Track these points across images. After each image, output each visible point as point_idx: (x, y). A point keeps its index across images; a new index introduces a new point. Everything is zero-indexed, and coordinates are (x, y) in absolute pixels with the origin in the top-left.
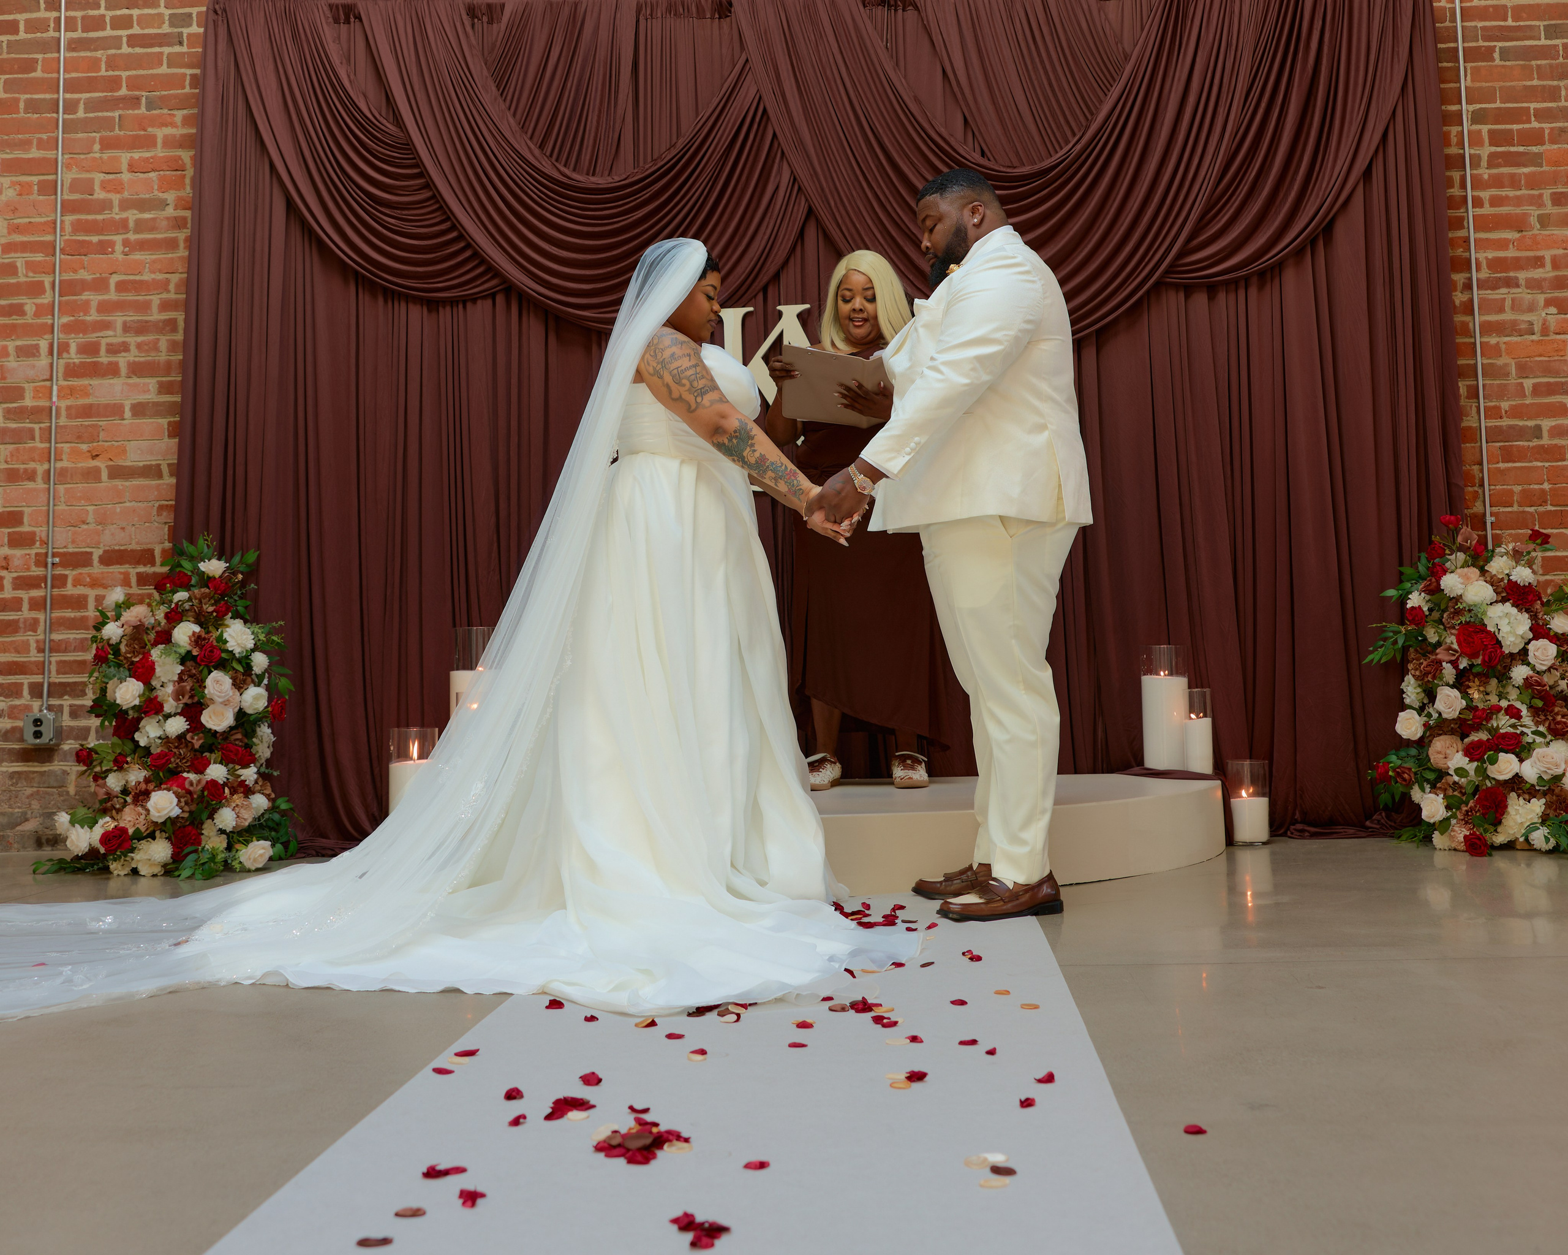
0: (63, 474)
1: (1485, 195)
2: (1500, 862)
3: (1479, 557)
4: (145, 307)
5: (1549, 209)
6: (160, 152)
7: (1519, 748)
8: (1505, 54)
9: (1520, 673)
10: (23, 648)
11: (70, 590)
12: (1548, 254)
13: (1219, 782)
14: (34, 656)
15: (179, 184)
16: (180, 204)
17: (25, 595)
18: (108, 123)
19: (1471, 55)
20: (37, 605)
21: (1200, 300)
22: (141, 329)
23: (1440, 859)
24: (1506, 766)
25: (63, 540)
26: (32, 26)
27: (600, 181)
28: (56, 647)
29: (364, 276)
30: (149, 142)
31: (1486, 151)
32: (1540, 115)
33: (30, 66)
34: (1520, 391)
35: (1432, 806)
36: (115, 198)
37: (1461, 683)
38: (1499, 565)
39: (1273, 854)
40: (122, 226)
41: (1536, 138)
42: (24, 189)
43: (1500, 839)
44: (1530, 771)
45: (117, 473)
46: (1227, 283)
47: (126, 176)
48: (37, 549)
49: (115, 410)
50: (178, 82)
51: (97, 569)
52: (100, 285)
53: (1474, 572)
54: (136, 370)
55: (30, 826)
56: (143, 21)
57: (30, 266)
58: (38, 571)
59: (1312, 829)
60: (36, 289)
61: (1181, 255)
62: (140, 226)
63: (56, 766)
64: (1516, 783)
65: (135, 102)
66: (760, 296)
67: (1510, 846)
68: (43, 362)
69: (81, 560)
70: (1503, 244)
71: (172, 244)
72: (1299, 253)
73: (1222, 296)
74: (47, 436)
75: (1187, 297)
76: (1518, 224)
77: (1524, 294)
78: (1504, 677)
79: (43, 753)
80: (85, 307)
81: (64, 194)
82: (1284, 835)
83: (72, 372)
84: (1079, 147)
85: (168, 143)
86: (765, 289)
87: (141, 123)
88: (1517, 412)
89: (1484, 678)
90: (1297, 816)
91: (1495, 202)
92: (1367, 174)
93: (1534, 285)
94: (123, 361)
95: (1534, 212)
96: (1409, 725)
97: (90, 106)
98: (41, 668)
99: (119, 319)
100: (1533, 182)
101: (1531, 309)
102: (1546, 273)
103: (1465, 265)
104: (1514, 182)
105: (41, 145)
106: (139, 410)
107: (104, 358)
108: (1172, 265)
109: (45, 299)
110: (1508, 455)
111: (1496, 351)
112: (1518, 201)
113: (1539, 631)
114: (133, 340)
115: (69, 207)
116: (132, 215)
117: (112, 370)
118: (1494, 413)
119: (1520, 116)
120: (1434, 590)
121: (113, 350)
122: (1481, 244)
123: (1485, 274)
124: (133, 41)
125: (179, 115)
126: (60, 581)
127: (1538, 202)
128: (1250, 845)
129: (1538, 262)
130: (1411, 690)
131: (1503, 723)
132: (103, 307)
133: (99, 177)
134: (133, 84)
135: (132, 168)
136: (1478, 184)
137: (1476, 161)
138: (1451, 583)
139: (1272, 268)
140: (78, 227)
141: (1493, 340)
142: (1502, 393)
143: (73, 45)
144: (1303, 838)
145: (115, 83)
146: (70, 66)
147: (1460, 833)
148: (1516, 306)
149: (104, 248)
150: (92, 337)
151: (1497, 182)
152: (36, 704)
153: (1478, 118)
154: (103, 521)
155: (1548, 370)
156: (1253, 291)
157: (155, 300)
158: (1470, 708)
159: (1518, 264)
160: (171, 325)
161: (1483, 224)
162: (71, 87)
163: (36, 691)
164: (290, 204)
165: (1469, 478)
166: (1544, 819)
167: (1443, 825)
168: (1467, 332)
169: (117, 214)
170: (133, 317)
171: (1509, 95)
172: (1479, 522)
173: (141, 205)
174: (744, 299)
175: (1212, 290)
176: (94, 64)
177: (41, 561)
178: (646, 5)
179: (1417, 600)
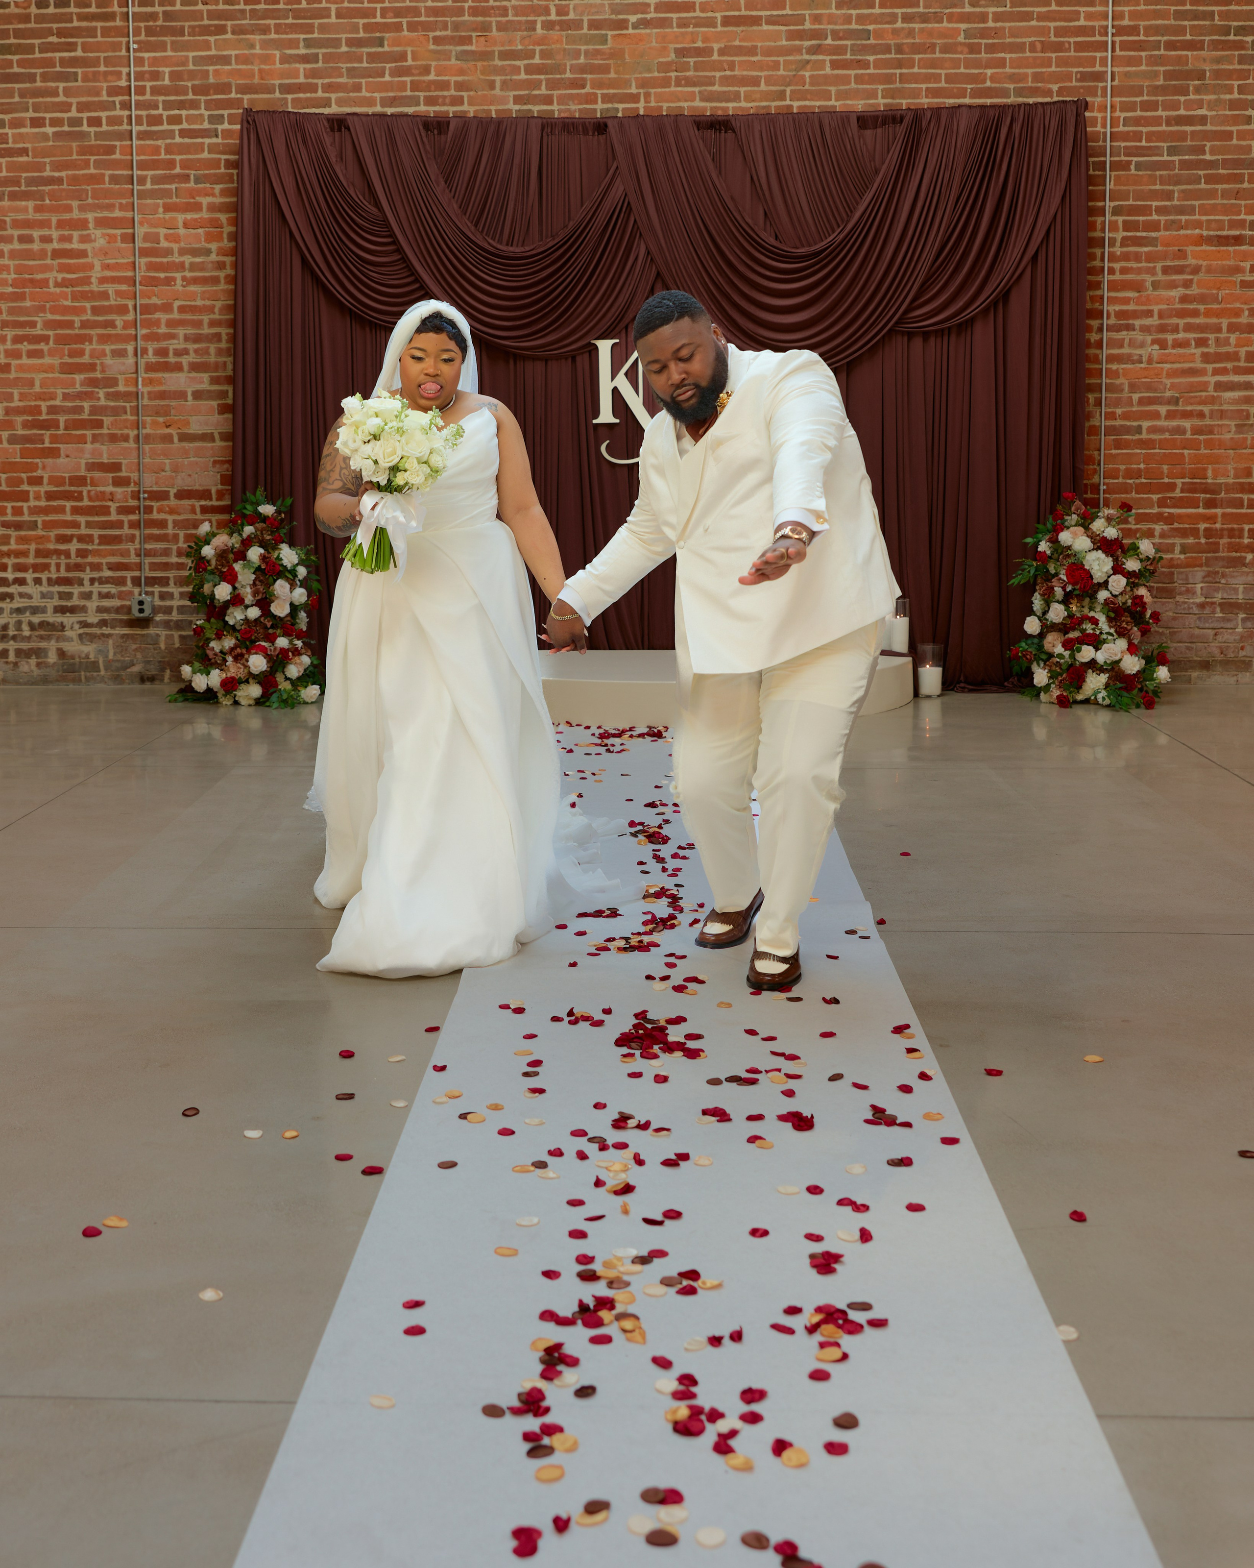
0: (147, 437)
1: (1117, 266)
2: (1079, 710)
3: (1085, 522)
4: (198, 324)
5: (1160, 277)
6: (205, 214)
7: (1096, 642)
8: (1139, 166)
9: (1103, 595)
10: (125, 553)
11: (155, 515)
12: (1156, 308)
13: (910, 659)
14: (134, 559)
15: (219, 238)
16: (221, 252)
17: (125, 518)
18: (167, 193)
19: (1115, 166)
20: (134, 525)
21: (918, 342)
22: (197, 339)
23: (1044, 709)
24: (1087, 653)
25: (150, 482)
26: (112, 121)
27: (516, 250)
28: (148, 553)
29: (355, 312)
30: (197, 207)
31: (1120, 235)
32: (1160, 211)
33: (111, 150)
34: (1130, 402)
35: (1041, 676)
36: (175, 247)
37: (1066, 601)
38: (1098, 525)
39: (943, 703)
40: (181, 267)
41: (1154, 226)
42: (111, 239)
43: (1080, 697)
44: (1101, 657)
45: (184, 438)
46: (936, 331)
47: (182, 231)
48: (132, 488)
49: (182, 395)
50: (216, 164)
51: (173, 502)
52: (167, 308)
53: (1081, 530)
54: (195, 367)
55: (136, 669)
56: (189, 119)
57: (118, 293)
58: (133, 503)
59: (971, 687)
60: (122, 310)
61: (906, 312)
62: (193, 267)
63: (152, 631)
64: (1092, 664)
65: (186, 178)
66: (624, 331)
67: (1087, 701)
68: (131, 360)
69: (162, 496)
70: (1126, 301)
71: (215, 280)
72: (986, 311)
73: (932, 340)
74: (136, 411)
75: (909, 340)
76: (1138, 287)
77: (1138, 336)
78: (1093, 597)
79: (144, 622)
80: (157, 323)
81: (139, 243)
82: (952, 690)
83: (150, 368)
84: (841, 236)
85: (212, 208)
86: (626, 327)
87: (192, 193)
88: (1126, 416)
89: (1080, 598)
90: (962, 678)
91: (1123, 271)
92: (1035, 258)
93: (1145, 329)
94: (185, 361)
95: (1149, 279)
96: (1032, 625)
97: (156, 180)
98: (139, 567)
99: (181, 332)
100: (1150, 258)
101: (1142, 345)
102: (1154, 321)
103: (1099, 314)
104: (1137, 257)
105: (122, 208)
106: (198, 395)
107: (172, 359)
108: (900, 319)
109: (130, 317)
110: (1118, 445)
111: (1115, 374)
112: (1139, 271)
113: (1118, 569)
114: (192, 347)
115: (144, 253)
116: (188, 259)
117: (178, 368)
118: (1111, 416)
119: (1145, 211)
120: (1054, 541)
121: (178, 353)
122: (1112, 300)
123: (1113, 321)
124: (183, 133)
125: (218, 188)
126: (149, 510)
127: (1152, 271)
128: (929, 697)
129: (1149, 314)
130: (1037, 603)
131: (1088, 627)
132: (171, 324)
133: (163, 231)
134: (185, 165)
135: (186, 225)
136: (1113, 258)
137: (1112, 242)
138: (1065, 537)
139: (967, 321)
140: (151, 267)
141: (1114, 367)
142: (1118, 403)
143: (142, 136)
144: (963, 692)
145: (171, 164)
146: (141, 150)
147: (1056, 692)
148: (1132, 343)
149: (169, 281)
150: (163, 344)
151: (1126, 257)
152: (136, 590)
153: (1116, 211)
154: (176, 469)
155: (1149, 388)
156: (953, 338)
157: (206, 319)
158: (1070, 616)
159: (1135, 315)
160: (217, 337)
161: (1113, 286)
162: (142, 166)
163: (136, 582)
164: (304, 261)
165: (1090, 460)
166: (1107, 686)
167: (1047, 688)
168: (1097, 360)
169: (176, 258)
170: (191, 331)
171: (1138, 196)
172: (1096, 488)
173: (195, 252)
174: (613, 334)
175: (926, 336)
176: (156, 150)
177: (136, 496)
178: (548, 125)
179: (1044, 546)
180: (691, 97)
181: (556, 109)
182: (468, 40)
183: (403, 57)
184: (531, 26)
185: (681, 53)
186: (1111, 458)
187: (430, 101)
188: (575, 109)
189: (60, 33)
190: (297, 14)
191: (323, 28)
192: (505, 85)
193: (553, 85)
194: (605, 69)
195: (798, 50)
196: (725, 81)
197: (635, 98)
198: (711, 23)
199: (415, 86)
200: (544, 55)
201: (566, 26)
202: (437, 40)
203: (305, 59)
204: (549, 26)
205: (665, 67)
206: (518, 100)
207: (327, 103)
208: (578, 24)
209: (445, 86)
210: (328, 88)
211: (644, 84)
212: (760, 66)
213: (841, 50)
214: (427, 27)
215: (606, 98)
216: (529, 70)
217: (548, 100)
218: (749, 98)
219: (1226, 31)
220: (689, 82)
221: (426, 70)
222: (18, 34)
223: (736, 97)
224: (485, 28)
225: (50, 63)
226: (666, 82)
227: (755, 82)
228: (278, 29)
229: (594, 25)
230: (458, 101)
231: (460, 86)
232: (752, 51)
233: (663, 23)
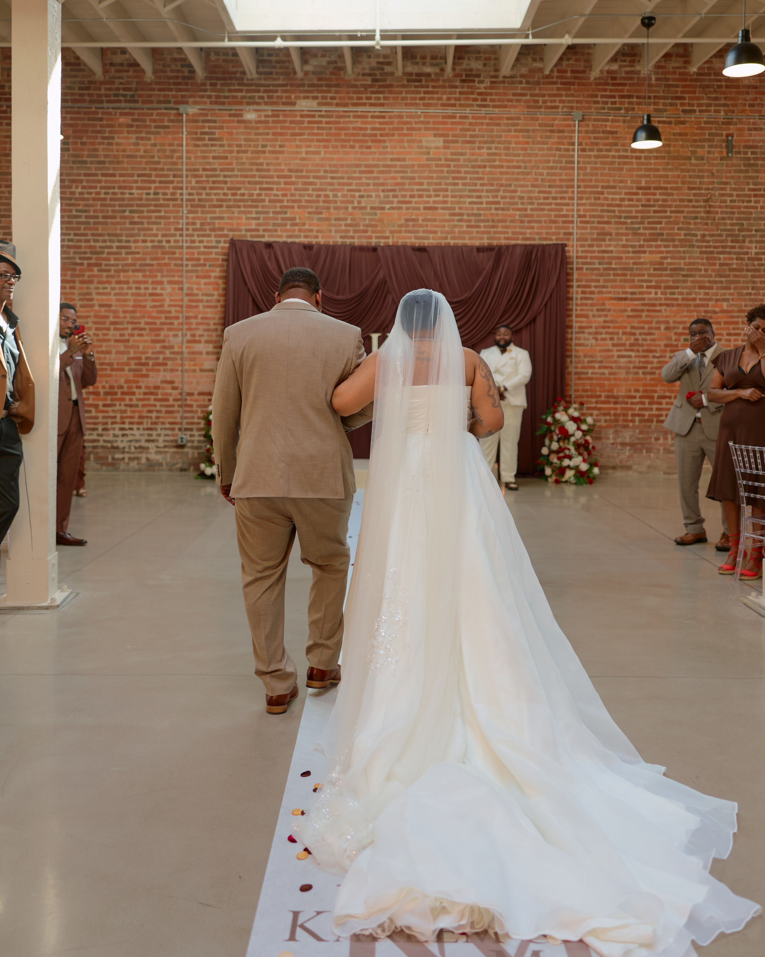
0: (187, 371)
1: (579, 308)
2: (563, 486)
3: (566, 409)
4: (208, 324)
5: (595, 313)
6: (212, 280)
7: (570, 457)
8: (587, 269)
9: (572, 439)
10: (175, 418)
11: (189, 402)
12: (594, 325)
14: (179, 420)
15: (218, 289)
16: (219, 295)
17: (176, 403)
18: (197, 271)
19: (578, 269)
20: (180, 406)
22: (208, 330)
23: (550, 484)
24: (566, 462)
25: (187, 389)
26: (175, 241)
27: (340, 297)
28: (186, 418)
30: (209, 277)
31: (580, 296)
32: (595, 287)
33: (174, 253)
34: (583, 362)
35: (548, 471)
36: (200, 293)
37: (558, 441)
38: (571, 411)
40: (202, 301)
41: (592, 293)
42: (174, 289)
43: (564, 479)
44: (572, 463)
45: (202, 370)
47: (203, 286)
48: (179, 391)
49: (201, 353)
50: (218, 260)
51: (196, 397)
52: (196, 317)
53: (564, 413)
54: (207, 342)
55: (179, 466)
56: (208, 242)
57: (176, 311)
58: (179, 397)
60: (177, 318)
62: (207, 301)
63: (185, 450)
64: (569, 467)
65: (205, 265)
66: (382, 330)
67: (566, 482)
68: (180, 338)
69: (191, 394)
70: (582, 322)
71: (216, 307)
72: (527, 326)
74: (182, 359)
76: (587, 316)
77: (586, 336)
78: (569, 440)
79: (182, 447)
80: (191, 323)
81: (185, 291)
83: (188, 342)
85: (215, 277)
87: (207, 271)
88: (583, 368)
89: (564, 440)
91: (581, 310)
92: (546, 305)
93: (590, 333)
94: (203, 339)
95: (591, 314)
96: (545, 451)
97: (193, 266)
98: (181, 423)
99: (202, 327)
100: (592, 305)
101: (588, 339)
102: (593, 330)
103: (571, 327)
104: (586, 305)
105: (179, 276)
106: (208, 353)
107: (197, 338)
109: (180, 321)
110: (579, 379)
111: (576, 351)
112: (587, 310)
113: (579, 429)
114: (206, 333)
115: (187, 295)
116: (205, 298)
117: (200, 342)
118: (576, 367)
119: (589, 286)
120: (553, 417)
121: (200, 336)
122: (576, 322)
123: (577, 330)
124: (205, 247)
125: (218, 269)
126: (186, 400)
127: (592, 310)
129: (591, 327)
130: (547, 441)
131: (567, 452)
132: (198, 324)
133: (195, 286)
134: (205, 260)
135: (205, 284)
136: (577, 305)
137: (576, 299)
138: (558, 416)
140: (190, 301)
141: (578, 348)
142: (579, 362)
143: (188, 248)
145: (199, 259)
146: (187, 253)
147: (554, 478)
148: (585, 339)
149: (197, 307)
150: (194, 332)
151: (582, 305)
152: (180, 433)
153: (578, 287)
154: (198, 383)
155: (591, 356)
157: (212, 322)
158: (560, 447)
159: (586, 327)
160: (216, 330)
161: (577, 316)
162: (187, 260)
163: (180, 429)
164: (254, 301)
165: (568, 385)
166: (575, 475)
167: (551, 476)
168: (571, 345)
169: (200, 297)
170: (205, 327)
171: (587, 281)
172: (570, 396)
173: (208, 295)
174: (378, 331)
176: (193, 254)
177: (181, 394)
178: (353, 248)
179: (549, 419)
180: (410, 238)
181: (357, 242)
182: (321, 213)
183: (295, 219)
184: (347, 208)
185: (407, 220)
186: (576, 384)
187: (306, 237)
188: (364, 242)
189: (155, 206)
190: (253, 201)
191: (263, 207)
192: (336, 231)
193: (355, 231)
194: (376, 226)
195: (453, 220)
196: (424, 232)
197: (388, 238)
198: (418, 209)
199: (300, 231)
200: (352, 219)
201: (361, 208)
202: (309, 213)
203: (255, 219)
204: (354, 208)
205: (400, 226)
206: (341, 237)
207: (263, 236)
208: (365, 208)
209: (311, 231)
210: (264, 230)
211: (392, 232)
212: (438, 226)
213: (470, 221)
214: (305, 207)
215: (377, 237)
216: (346, 225)
217: (353, 237)
218: (433, 238)
219: (620, 217)
220: (410, 232)
221: (304, 224)
222: (138, 205)
223: (428, 238)
224: (328, 208)
225: (150, 217)
226: (400, 232)
227: (436, 232)
228: (245, 206)
229: (372, 208)
230: (317, 237)
231: (318, 231)
232: (435, 220)
233: (400, 208)
